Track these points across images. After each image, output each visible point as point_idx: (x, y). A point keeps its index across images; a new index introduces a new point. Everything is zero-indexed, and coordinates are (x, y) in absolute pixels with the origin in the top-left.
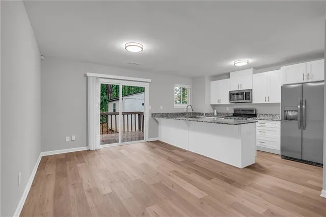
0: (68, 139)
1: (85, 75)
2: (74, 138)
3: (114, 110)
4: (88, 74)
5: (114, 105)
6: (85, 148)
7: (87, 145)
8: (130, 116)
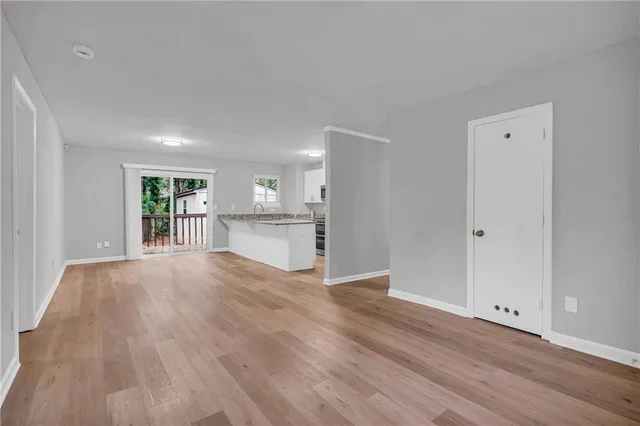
0: (99, 246)
1: (122, 166)
2: (107, 244)
3: (185, 211)
4: (125, 165)
5: (185, 202)
6: (122, 258)
7: (125, 254)
8: (199, 219)
